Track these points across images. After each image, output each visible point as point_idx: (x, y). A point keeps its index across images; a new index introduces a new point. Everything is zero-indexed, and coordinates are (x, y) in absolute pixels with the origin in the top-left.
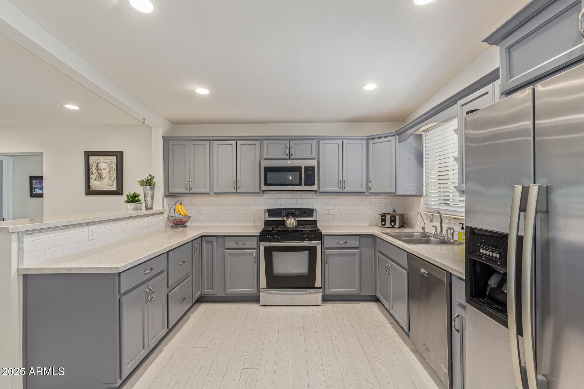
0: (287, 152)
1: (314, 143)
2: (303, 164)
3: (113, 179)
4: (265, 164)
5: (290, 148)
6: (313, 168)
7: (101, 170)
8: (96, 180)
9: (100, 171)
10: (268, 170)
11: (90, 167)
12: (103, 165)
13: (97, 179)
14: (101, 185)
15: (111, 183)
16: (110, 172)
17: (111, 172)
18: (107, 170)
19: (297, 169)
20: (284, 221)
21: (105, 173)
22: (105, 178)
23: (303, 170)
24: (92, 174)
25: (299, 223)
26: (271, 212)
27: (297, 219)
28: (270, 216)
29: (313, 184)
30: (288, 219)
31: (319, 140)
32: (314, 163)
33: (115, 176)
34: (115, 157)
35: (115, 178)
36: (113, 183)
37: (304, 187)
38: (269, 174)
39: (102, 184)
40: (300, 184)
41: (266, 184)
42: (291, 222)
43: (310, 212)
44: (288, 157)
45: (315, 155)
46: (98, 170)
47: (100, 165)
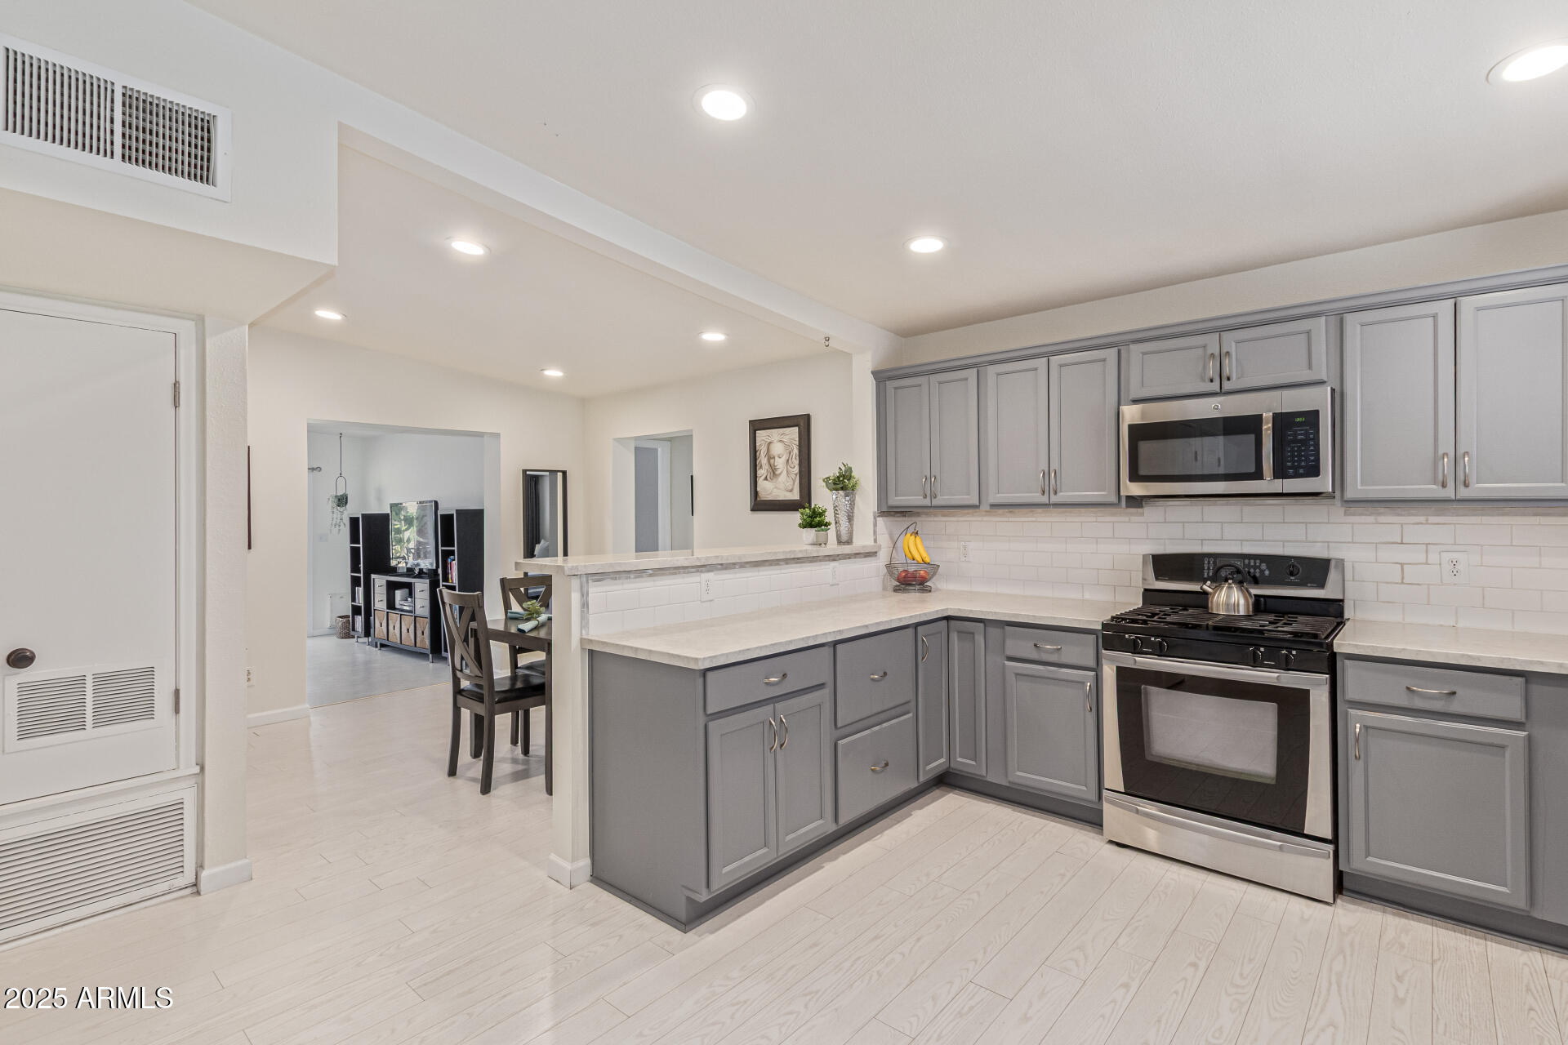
0: (1212, 370)
1: (1319, 327)
2: (1266, 406)
3: (794, 476)
4: (1132, 414)
5: (1222, 356)
6: (1313, 417)
7: (774, 458)
8: (766, 479)
9: (772, 461)
10: (1139, 433)
11: (758, 454)
12: (777, 449)
13: (769, 479)
14: (775, 490)
15: (789, 485)
16: (788, 461)
17: (790, 461)
18: (784, 458)
19: (1248, 425)
20: (1205, 593)
21: (780, 463)
22: (780, 474)
23: (1267, 427)
24: (761, 467)
25: (1260, 605)
26: (1164, 565)
27: (1254, 591)
28: (1159, 575)
29: (1314, 471)
30: (1218, 588)
31: (1339, 314)
32: (1317, 399)
33: (796, 470)
34: (797, 428)
35: (796, 474)
36: (794, 483)
37: (1268, 484)
38: (1145, 447)
39: (776, 488)
40: (1258, 475)
41: (1135, 476)
42: (1230, 600)
43: (1316, 569)
44: (1215, 387)
45: (1322, 368)
46: (770, 458)
47: (772, 446)
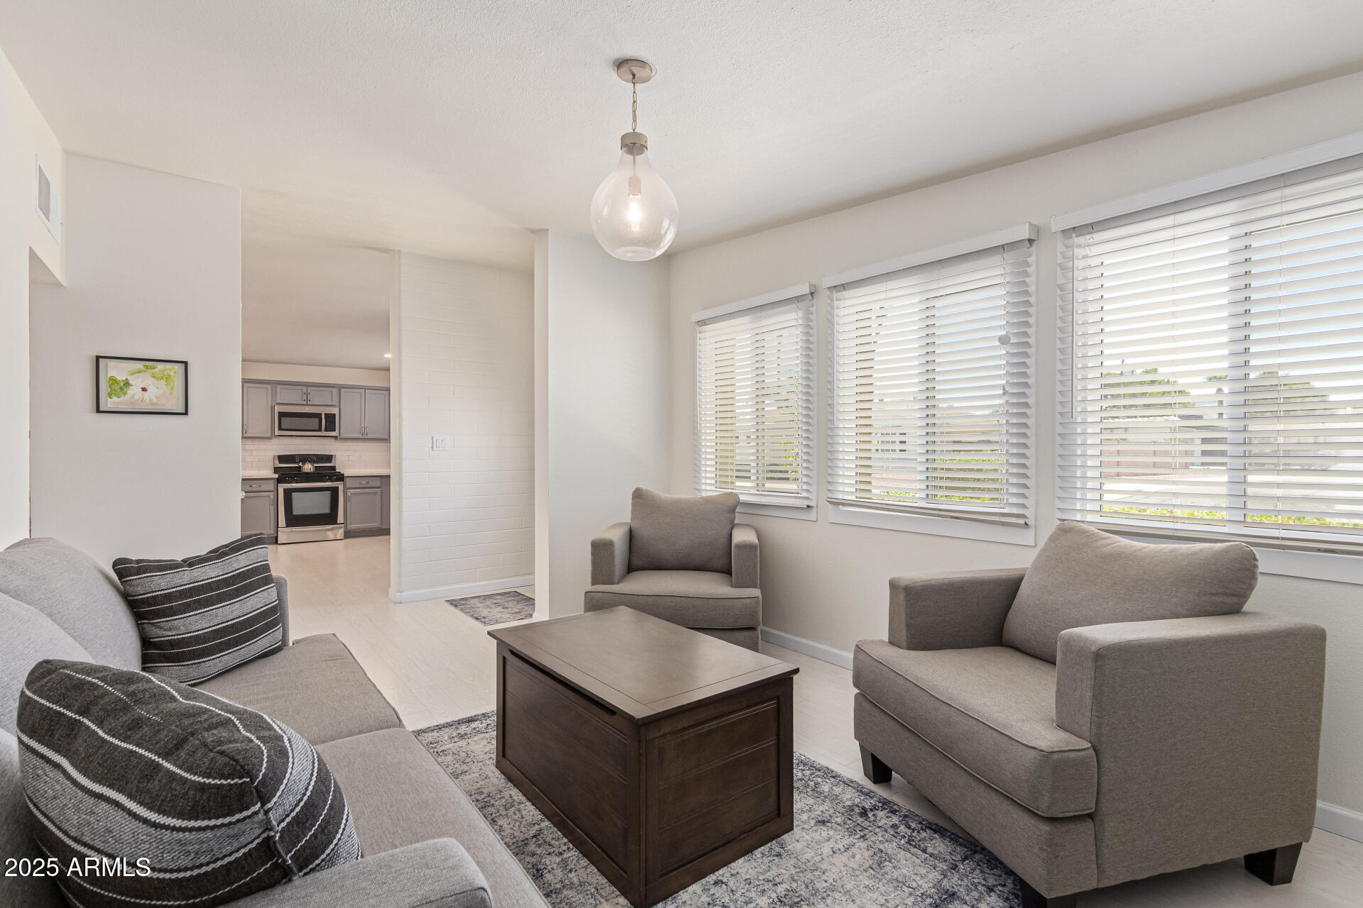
0: (305, 397)
1: (335, 391)
2: (324, 411)
4: (277, 409)
5: (307, 394)
6: (334, 415)
10: (282, 415)
19: (318, 416)
20: (300, 467)
23: (323, 416)
25: (317, 468)
26: (282, 458)
27: (315, 465)
28: (280, 462)
29: (334, 430)
30: (304, 464)
31: (340, 387)
32: (335, 411)
37: (324, 433)
38: (283, 419)
40: (320, 430)
41: (280, 429)
42: (308, 468)
43: (329, 458)
44: (305, 403)
45: (335, 402)
